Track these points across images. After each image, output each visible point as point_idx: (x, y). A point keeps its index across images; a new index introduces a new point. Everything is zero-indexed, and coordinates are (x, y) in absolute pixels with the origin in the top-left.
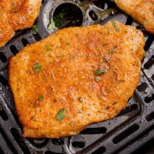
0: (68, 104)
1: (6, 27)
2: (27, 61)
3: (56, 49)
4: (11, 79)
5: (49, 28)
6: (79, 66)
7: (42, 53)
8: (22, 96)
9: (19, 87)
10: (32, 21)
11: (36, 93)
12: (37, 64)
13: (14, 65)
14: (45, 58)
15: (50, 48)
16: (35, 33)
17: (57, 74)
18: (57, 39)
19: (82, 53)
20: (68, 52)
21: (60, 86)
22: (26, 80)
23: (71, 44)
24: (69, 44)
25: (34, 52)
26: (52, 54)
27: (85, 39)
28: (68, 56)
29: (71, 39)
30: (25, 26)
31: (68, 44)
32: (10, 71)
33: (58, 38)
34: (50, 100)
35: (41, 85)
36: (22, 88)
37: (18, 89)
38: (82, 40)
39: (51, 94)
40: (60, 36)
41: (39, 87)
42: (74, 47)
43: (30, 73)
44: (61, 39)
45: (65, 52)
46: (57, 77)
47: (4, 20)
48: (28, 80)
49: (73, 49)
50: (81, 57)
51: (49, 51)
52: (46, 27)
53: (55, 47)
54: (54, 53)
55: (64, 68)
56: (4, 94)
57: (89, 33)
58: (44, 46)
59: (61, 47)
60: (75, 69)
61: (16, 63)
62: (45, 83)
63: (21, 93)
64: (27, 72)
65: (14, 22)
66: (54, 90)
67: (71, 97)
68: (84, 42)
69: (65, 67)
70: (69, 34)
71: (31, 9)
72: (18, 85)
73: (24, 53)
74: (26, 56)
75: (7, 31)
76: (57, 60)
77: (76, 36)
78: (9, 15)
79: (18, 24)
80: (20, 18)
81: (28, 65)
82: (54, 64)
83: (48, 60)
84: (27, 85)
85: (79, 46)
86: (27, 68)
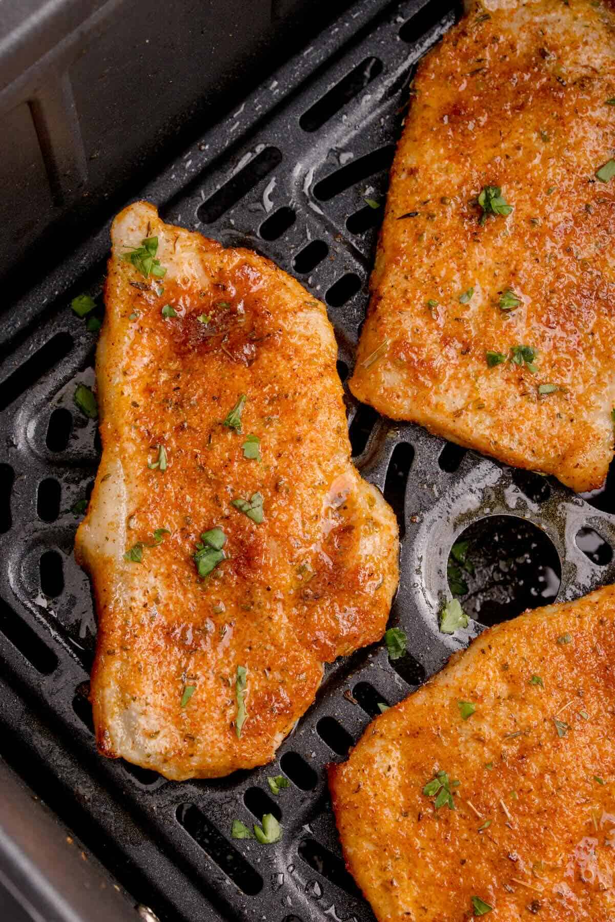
0: (585, 907)
1: (295, 659)
2: (395, 771)
3: (494, 707)
4: (350, 850)
5: (445, 627)
6: (593, 759)
7: (446, 732)
8: (406, 908)
9: (390, 876)
10: (382, 615)
11: (457, 888)
12: (437, 776)
13: (354, 798)
14: (461, 748)
15: (473, 707)
16: (396, 657)
17: (521, 802)
18: (491, 668)
19: (595, 707)
20: (543, 710)
21: (539, 847)
22: (408, 844)
23: (547, 679)
24: (539, 682)
25: (415, 733)
26: (487, 730)
27: (594, 650)
28: (547, 725)
29: (542, 659)
30: (360, 642)
31: (534, 681)
32: (343, 823)
33: (492, 663)
34: (513, 907)
35: (470, 857)
36: (400, 878)
37: (388, 886)
38: (583, 656)
39: (513, 883)
40: (497, 654)
41: (463, 862)
42: (559, 687)
43: (419, 818)
44: (505, 667)
45: (530, 714)
46: (522, 815)
47: (282, 635)
48: (418, 843)
49: (557, 696)
50: (595, 721)
51: (471, 720)
52: (434, 626)
53: (488, 702)
54: (494, 726)
55: (541, 776)
56: (332, 910)
57: (601, 622)
58: (447, 703)
59: (510, 697)
60: (582, 774)
61: (358, 790)
62: (483, 846)
63: (402, 896)
64: (405, 815)
65: (321, 635)
66: (522, 864)
67: (592, 881)
68: (592, 660)
69: (545, 770)
70: (530, 644)
71: (371, 575)
72: (384, 869)
73: (379, 743)
74: (388, 752)
75: (303, 676)
76: (512, 750)
77: (558, 643)
78: (295, 611)
79: (336, 639)
80: (339, 616)
81: (404, 788)
82: (502, 767)
83: (474, 755)
84: (416, 866)
85: (575, 681)
86: (402, 799)
